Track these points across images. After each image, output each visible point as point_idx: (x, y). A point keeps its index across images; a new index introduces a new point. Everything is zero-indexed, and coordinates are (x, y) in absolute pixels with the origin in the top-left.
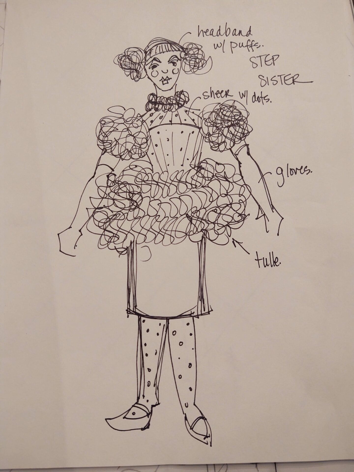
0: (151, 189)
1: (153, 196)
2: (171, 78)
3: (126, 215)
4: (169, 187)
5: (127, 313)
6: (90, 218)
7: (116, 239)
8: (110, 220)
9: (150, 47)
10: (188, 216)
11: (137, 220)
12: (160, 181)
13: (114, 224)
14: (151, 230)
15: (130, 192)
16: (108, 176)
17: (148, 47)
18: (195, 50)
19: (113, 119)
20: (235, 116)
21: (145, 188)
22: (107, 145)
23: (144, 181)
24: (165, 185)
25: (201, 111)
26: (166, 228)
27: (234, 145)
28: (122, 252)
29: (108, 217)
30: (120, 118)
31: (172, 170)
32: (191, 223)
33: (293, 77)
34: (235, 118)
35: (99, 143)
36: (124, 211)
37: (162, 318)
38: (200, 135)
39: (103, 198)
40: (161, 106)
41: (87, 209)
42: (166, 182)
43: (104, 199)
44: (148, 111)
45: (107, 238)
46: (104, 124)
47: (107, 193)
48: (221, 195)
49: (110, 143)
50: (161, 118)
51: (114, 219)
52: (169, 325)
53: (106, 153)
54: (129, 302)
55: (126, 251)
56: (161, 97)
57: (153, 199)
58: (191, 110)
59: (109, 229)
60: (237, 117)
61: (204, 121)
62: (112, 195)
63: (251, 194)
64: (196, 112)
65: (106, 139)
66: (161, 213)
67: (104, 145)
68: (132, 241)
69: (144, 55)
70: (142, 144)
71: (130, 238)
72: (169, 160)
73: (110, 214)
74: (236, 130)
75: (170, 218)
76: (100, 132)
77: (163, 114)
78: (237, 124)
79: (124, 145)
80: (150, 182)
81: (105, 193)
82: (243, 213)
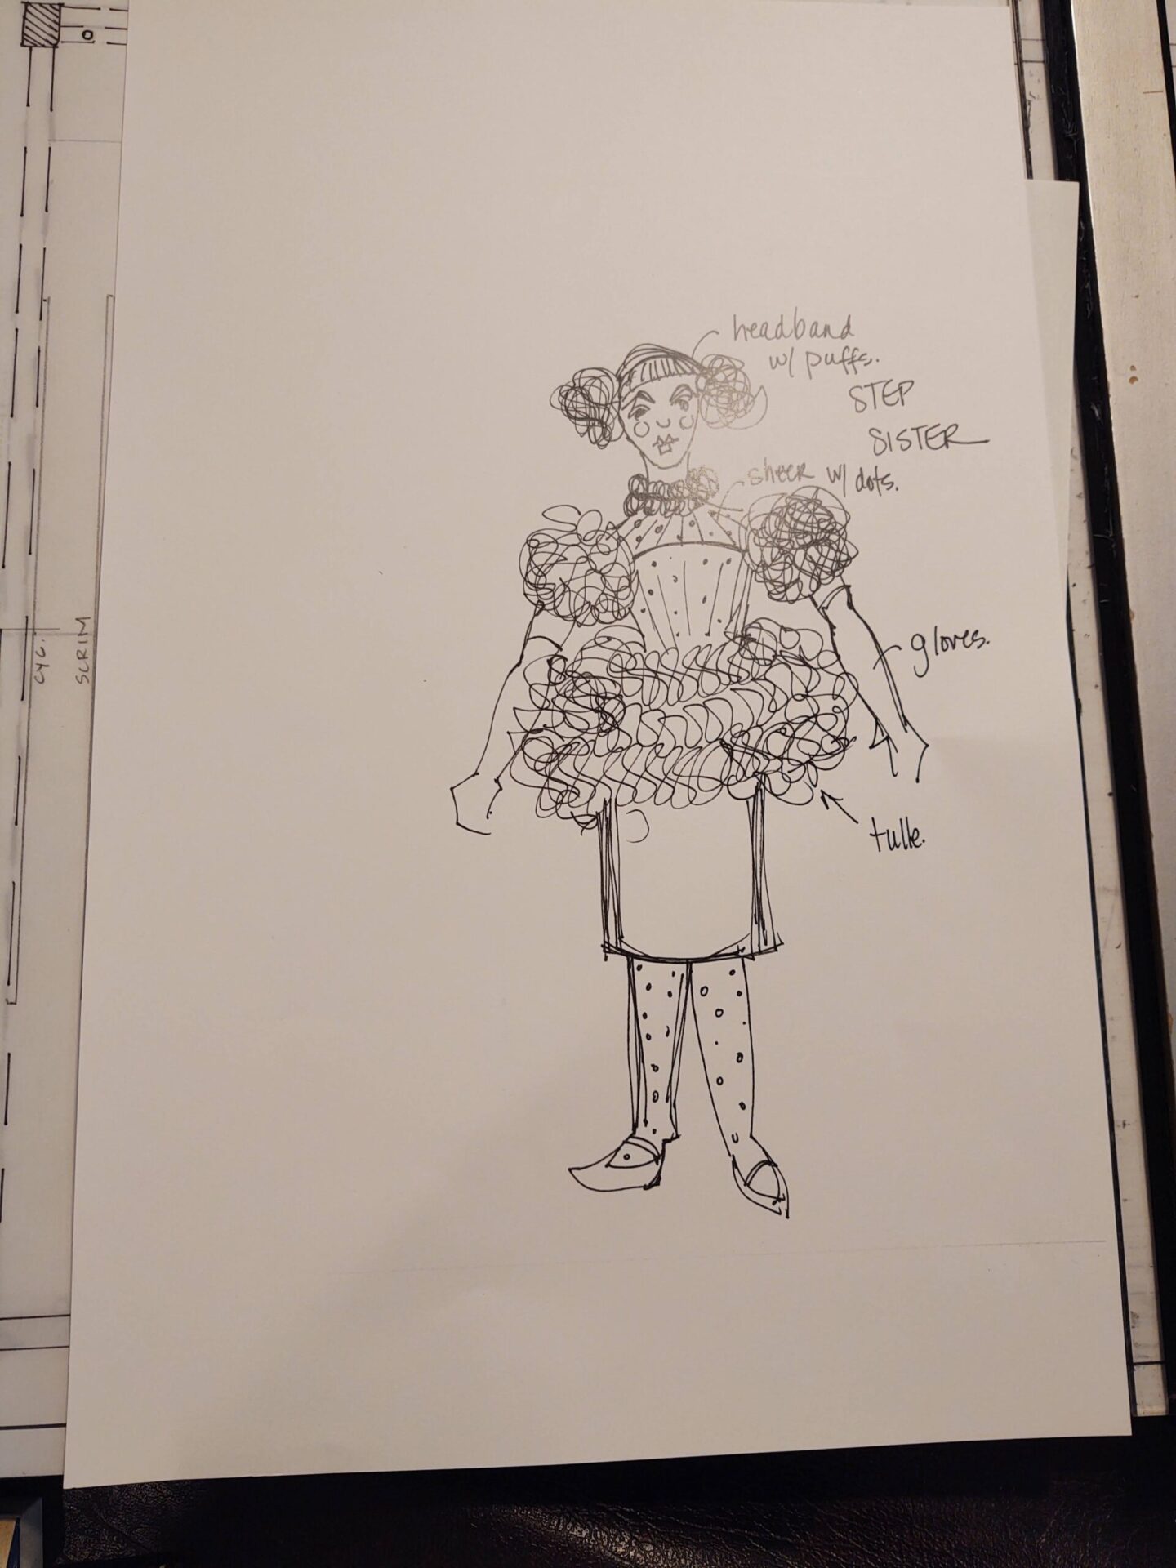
0: (642, 687)
1: (647, 702)
2: (677, 439)
3: (591, 744)
4: (681, 682)
5: (604, 951)
6: (516, 754)
7: (573, 796)
8: (558, 757)
9: (629, 367)
10: (723, 744)
11: (615, 755)
12: (661, 669)
13: (567, 764)
14: (646, 775)
15: (598, 695)
16: (550, 662)
17: (624, 365)
18: (728, 372)
19: (556, 535)
20: (818, 522)
21: (630, 686)
22: (545, 594)
23: (627, 670)
24: (672, 677)
25: (746, 512)
26: (677, 771)
27: (817, 589)
28: (588, 823)
29: (554, 751)
30: (571, 532)
31: (686, 645)
32: (732, 759)
33: (945, 432)
34: (819, 528)
35: (528, 591)
36: (587, 737)
37: (677, 961)
38: (744, 566)
39: (541, 709)
40: (657, 504)
41: (509, 733)
42: (674, 671)
43: (543, 711)
44: (629, 516)
45: (555, 795)
46: (537, 547)
47: (549, 698)
48: (793, 697)
49: (552, 590)
50: (659, 530)
51: (568, 754)
52: (693, 974)
53: (543, 612)
54: (606, 929)
55: (595, 822)
56: (656, 484)
57: (647, 708)
58: (723, 512)
59: (557, 774)
60: (823, 525)
61: (752, 535)
62: (560, 702)
63: (858, 693)
64: (733, 515)
65: (542, 580)
66: (666, 738)
67: (538, 595)
68: (607, 800)
69: (616, 384)
70: (619, 590)
71: (603, 793)
72: (679, 624)
73: (558, 743)
74: (821, 555)
75: (686, 750)
76: (529, 564)
77: (662, 521)
78: (825, 539)
79: (582, 593)
80: (640, 672)
81: (546, 698)
82: (843, 735)
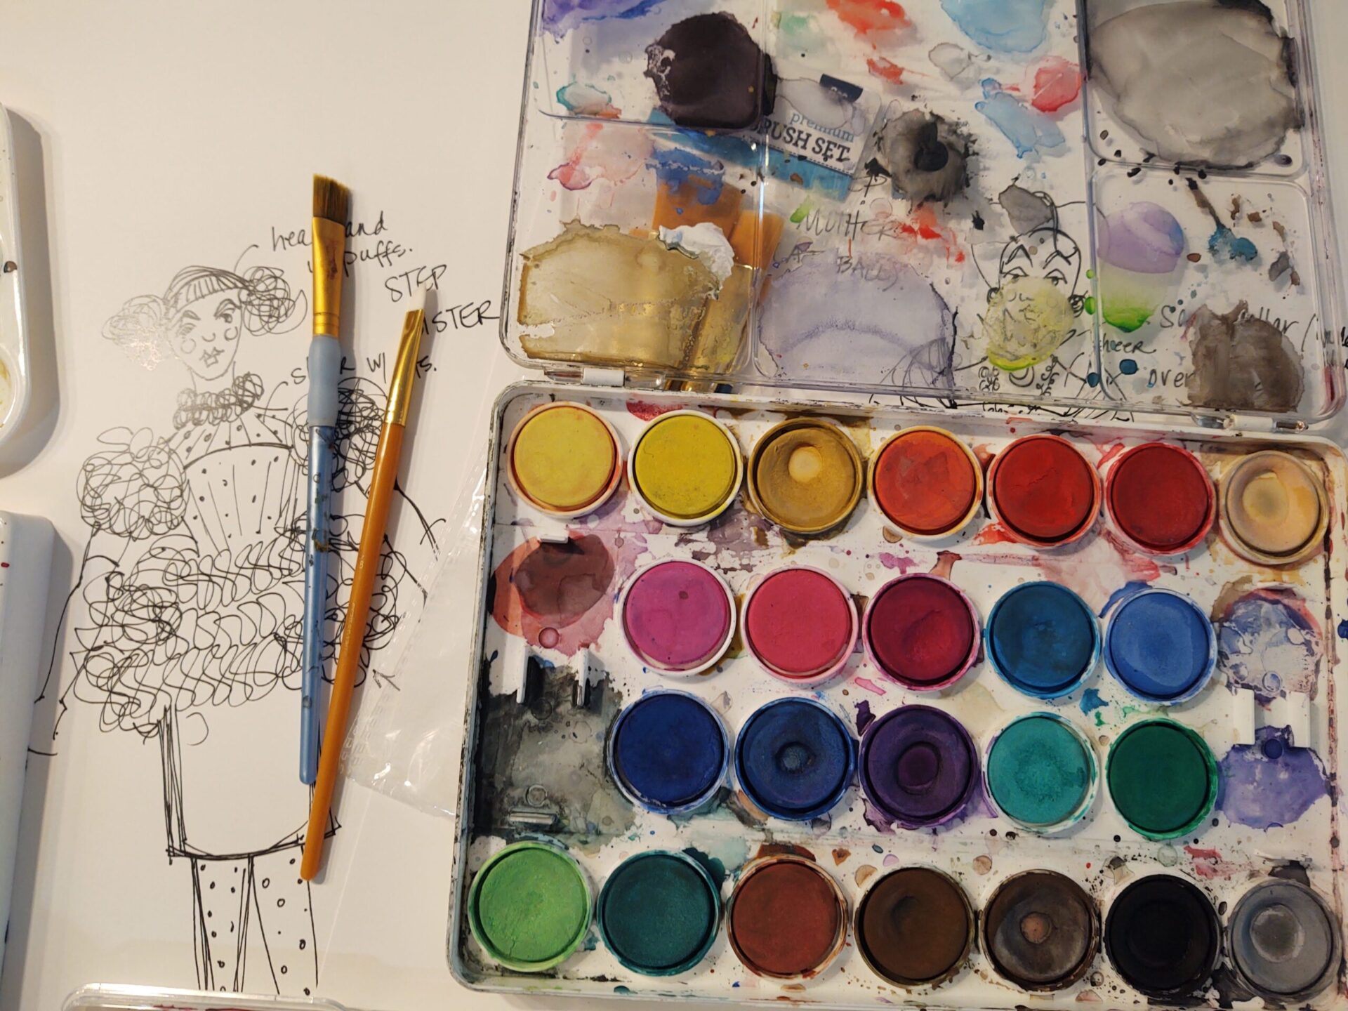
0: (197, 592)
1: (202, 607)
2: (223, 351)
3: (150, 654)
4: (234, 582)
5: (169, 855)
6: (79, 673)
7: (135, 707)
8: (119, 670)
9: (175, 290)
10: (277, 638)
11: (173, 662)
12: (215, 572)
13: (128, 677)
14: (204, 678)
15: (155, 606)
16: (108, 580)
17: (170, 289)
18: (268, 282)
19: (109, 456)
20: (361, 411)
21: (186, 592)
22: (101, 514)
23: (182, 578)
24: (226, 578)
25: (290, 410)
26: (233, 670)
27: (363, 474)
28: (149, 732)
29: (115, 665)
30: (124, 452)
31: (237, 545)
32: (286, 651)
33: (478, 309)
34: (362, 416)
35: (85, 514)
36: (145, 648)
37: (239, 857)
38: (291, 462)
39: (101, 626)
40: (205, 413)
41: (71, 654)
42: (227, 572)
43: (104, 628)
44: (178, 428)
45: (117, 708)
46: (92, 471)
47: (109, 614)
48: (343, 582)
49: (107, 510)
50: (208, 438)
51: (128, 667)
52: (255, 868)
53: (100, 532)
54: (170, 833)
55: (156, 730)
56: (203, 395)
57: (203, 612)
58: (269, 413)
59: (119, 688)
60: (365, 413)
61: (298, 431)
62: (119, 617)
63: (406, 570)
64: (279, 415)
65: (98, 502)
66: (223, 640)
67: (95, 517)
68: (168, 707)
69: (163, 307)
70: (172, 501)
71: (163, 700)
72: (230, 526)
73: (118, 657)
74: (365, 441)
75: (241, 648)
76: (85, 488)
77: (209, 429)
78: (367, 426)
79: (136, 508)
80: (195, 578)
81: (105, 615)
82: (392, 613)
